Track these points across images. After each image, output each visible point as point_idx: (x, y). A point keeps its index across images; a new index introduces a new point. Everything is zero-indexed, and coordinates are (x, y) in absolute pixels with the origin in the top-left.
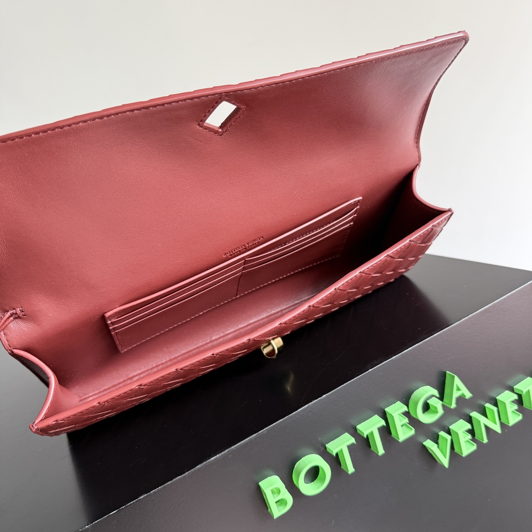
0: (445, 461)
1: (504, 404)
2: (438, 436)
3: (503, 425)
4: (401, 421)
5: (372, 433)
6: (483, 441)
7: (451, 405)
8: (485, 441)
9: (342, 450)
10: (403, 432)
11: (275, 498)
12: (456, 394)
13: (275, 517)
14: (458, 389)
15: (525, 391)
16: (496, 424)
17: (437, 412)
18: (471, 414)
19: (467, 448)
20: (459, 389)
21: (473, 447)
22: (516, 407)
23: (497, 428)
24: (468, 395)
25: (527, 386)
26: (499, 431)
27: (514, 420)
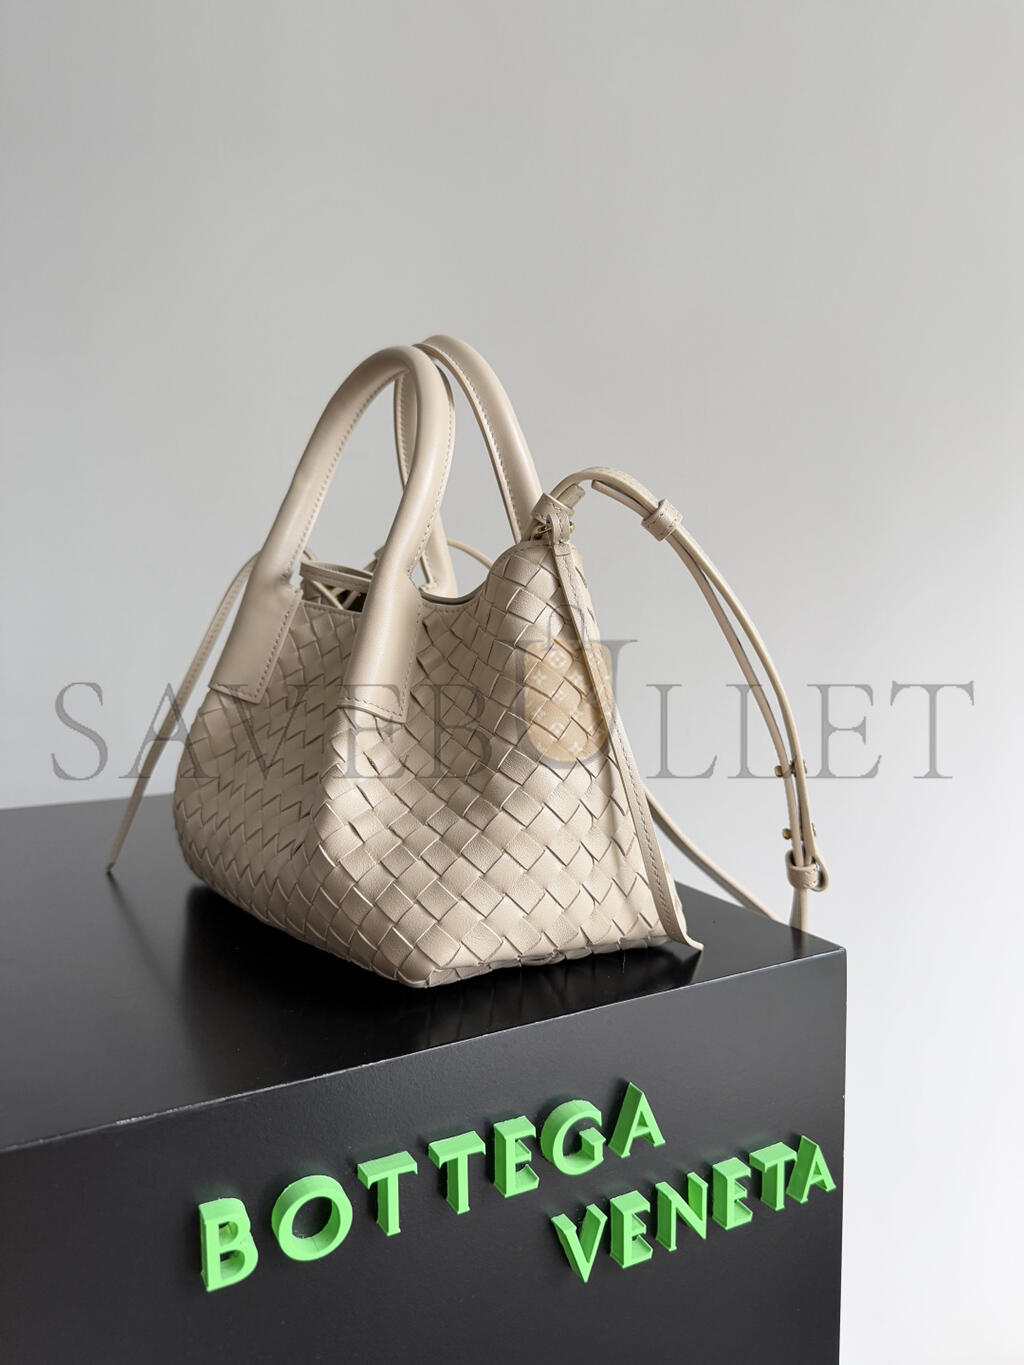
0: (585, 1268)
1: (725, 1180)
2: (584, 1211)
3: (713, 1226)
4: (517, 1155)
5: (455, 1161)
6: (670, 1246)
7: (622, 1152)
8: (673, 1247)
10: (517, 1183)
11: (221, 1244)
13: (210, 1289)
14: (643, 1123)
15: (768, 1165)
16: (701, 1219)
17: (591, 1158)
18: (659, 1186)
19: (634, 1254)
20: (645, 1123)
21: (648, 1256)
22: (744, 1194)
23: (700, 1227)
24: (659, 1140)
25: (775, 1156)
26: (703, 1235)
27: (735, 1220)
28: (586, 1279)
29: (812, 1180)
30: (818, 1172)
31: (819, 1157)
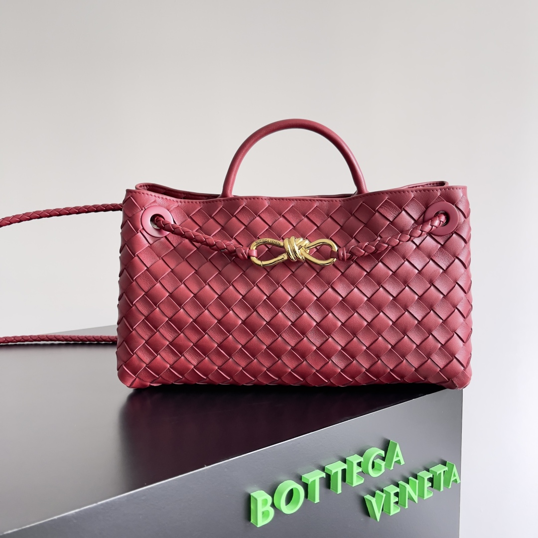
0: (378, 516)
1: (424, 479)
2: (375, 493)
3: (420, 498)
4: (357, 469)
5: (337, 473)
6: (405, 506)
7: (391, 467)
8: (407, 507)
9: (315, 480)
10: (357, 481)
11: (262, 508)
12: (395, 459)
13: (258, 526)
14: (397, 456)
15: (438, 473)
16: (416, 495)
17: (380, 470)
18: (399, 482)
19: (394, 510)
20: (398, 454)
21: (398, 510)
22: (430, 484)
23: (416, 498)
24: (403, 462)
25: (440, 469)
26: (416, 501)
27: (427, 495)
28: (378, 520)
29: (453, 479)
30: (455, 476)
31: (455, 469)
